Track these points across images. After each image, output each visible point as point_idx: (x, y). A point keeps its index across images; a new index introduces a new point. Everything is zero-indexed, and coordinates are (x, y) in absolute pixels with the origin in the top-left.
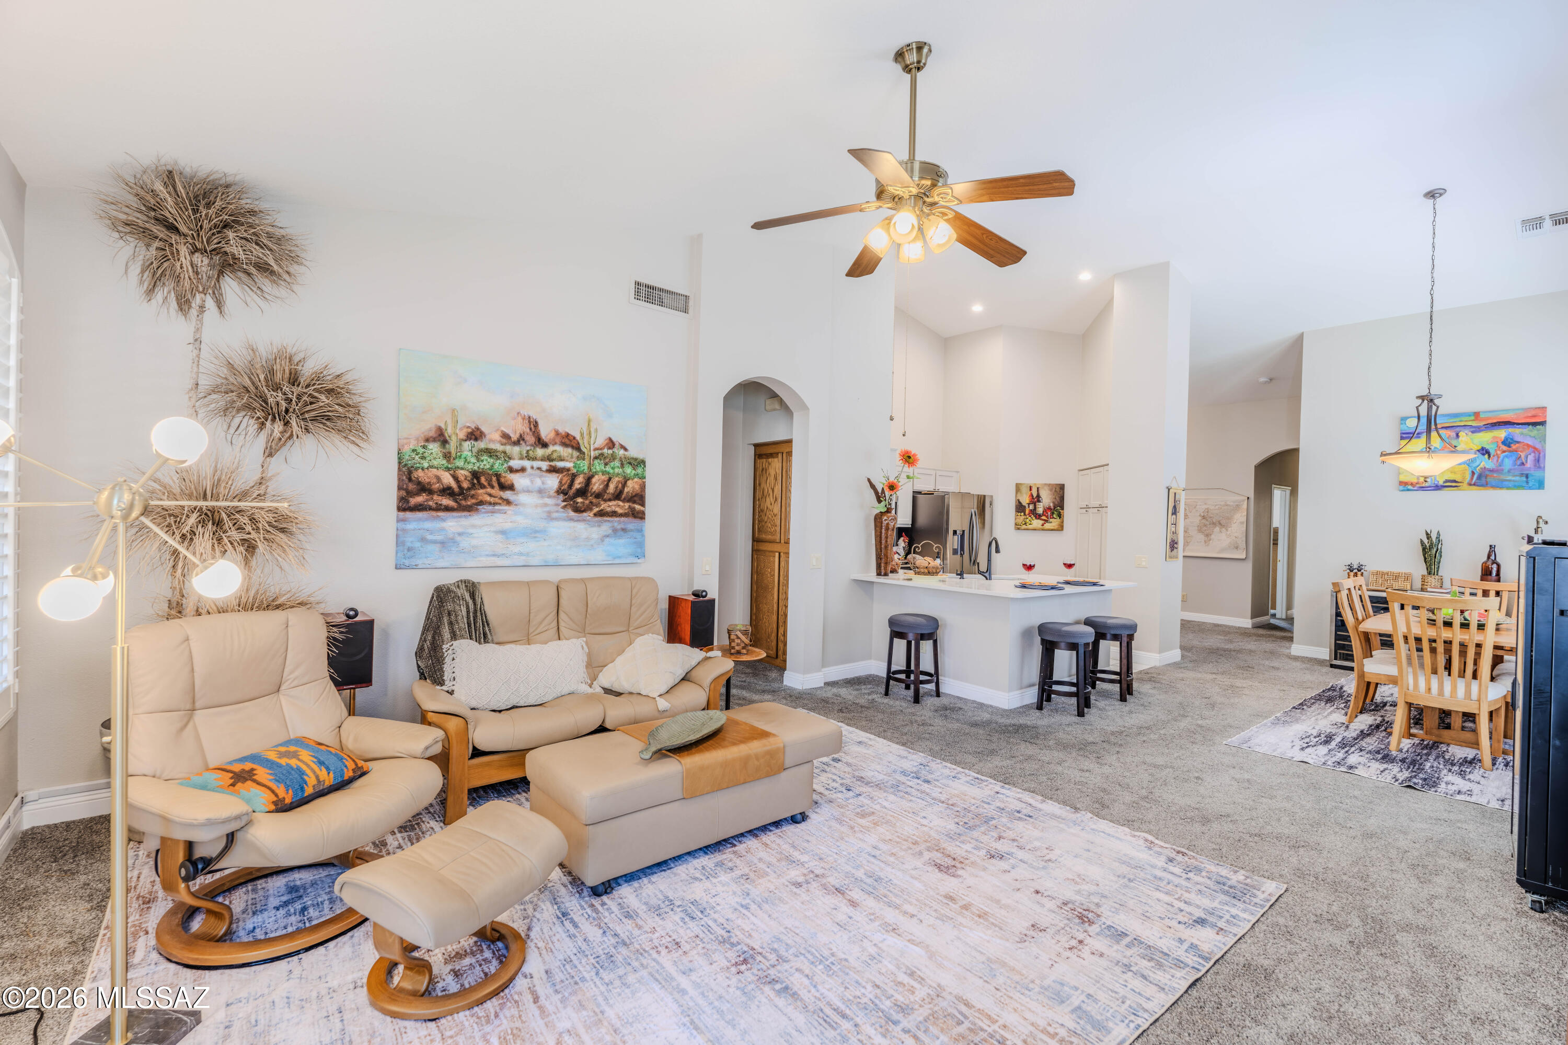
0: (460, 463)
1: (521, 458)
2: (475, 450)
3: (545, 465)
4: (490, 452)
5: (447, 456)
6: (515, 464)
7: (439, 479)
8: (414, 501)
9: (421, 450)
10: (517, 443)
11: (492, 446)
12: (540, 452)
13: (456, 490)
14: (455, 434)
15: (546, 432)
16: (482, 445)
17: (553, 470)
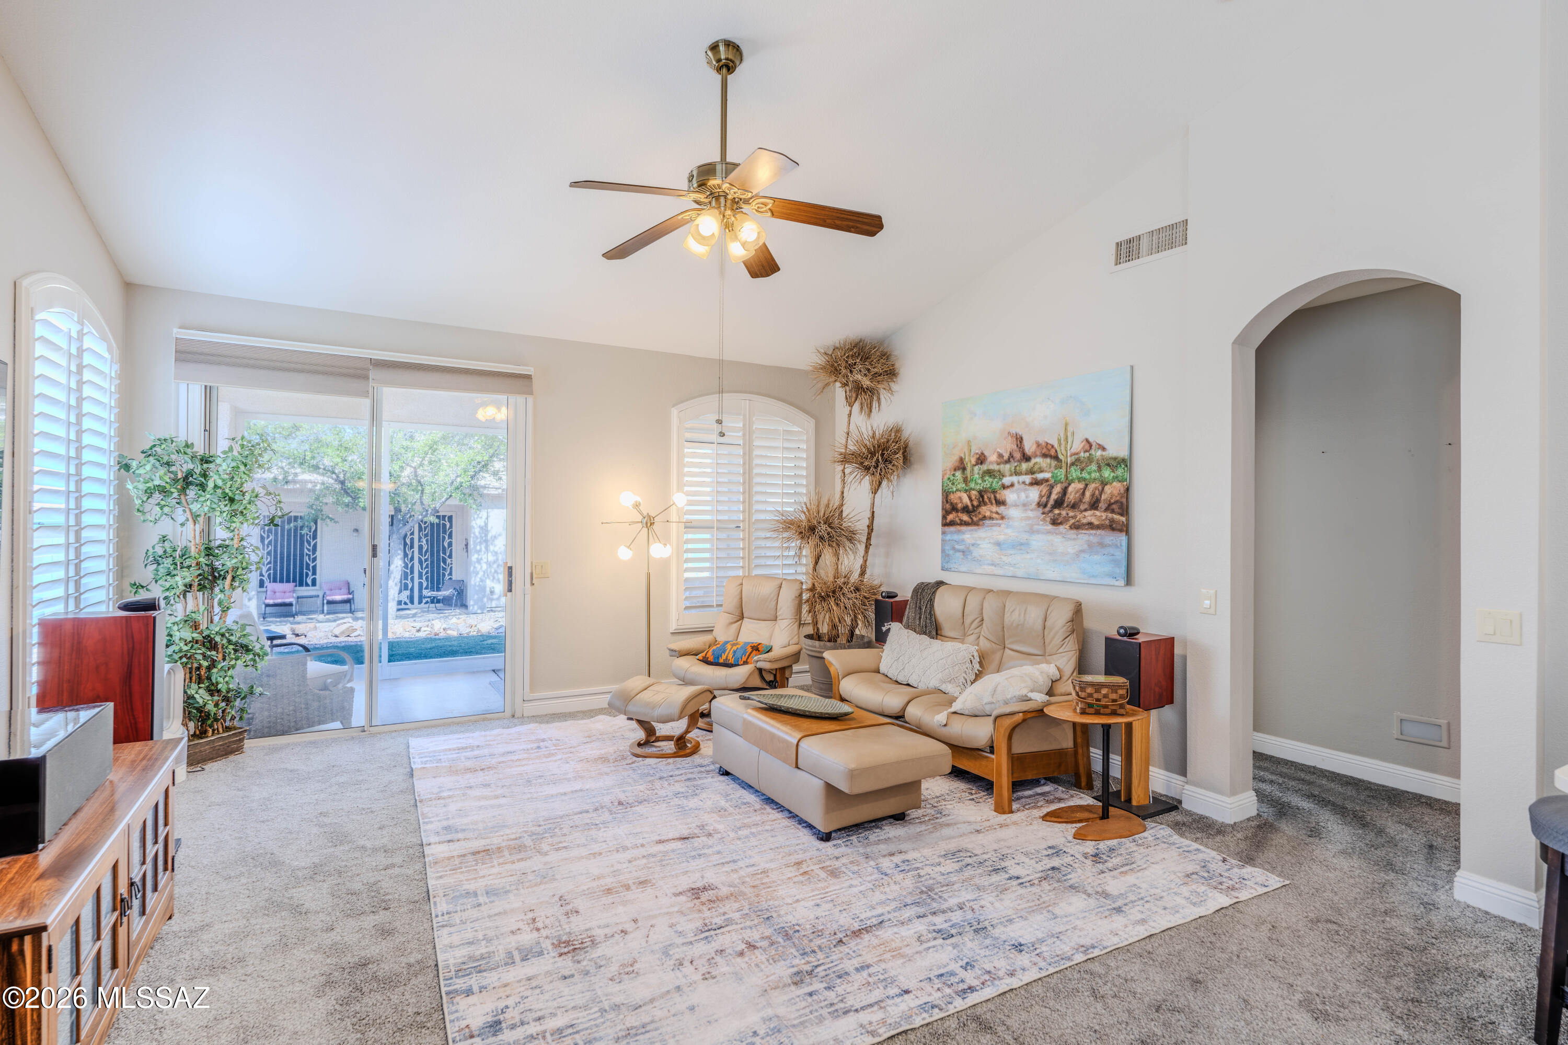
0: (972, 485)
1: (1011, 475)
2: (981, 472)
3: (1028, 478)
4: (989, 473)
5: (965, 480)
6: (1007, 480)
7: (960, 498)
8: (950, 517)
9: (952, 478)
10: (1008, 461)
11: (992, 467)
12: (1025, 466)
13: (970, 507)
14: (970, 460)
15: (1029, 447)
16: (985, 467)
17: (1036, 483)
